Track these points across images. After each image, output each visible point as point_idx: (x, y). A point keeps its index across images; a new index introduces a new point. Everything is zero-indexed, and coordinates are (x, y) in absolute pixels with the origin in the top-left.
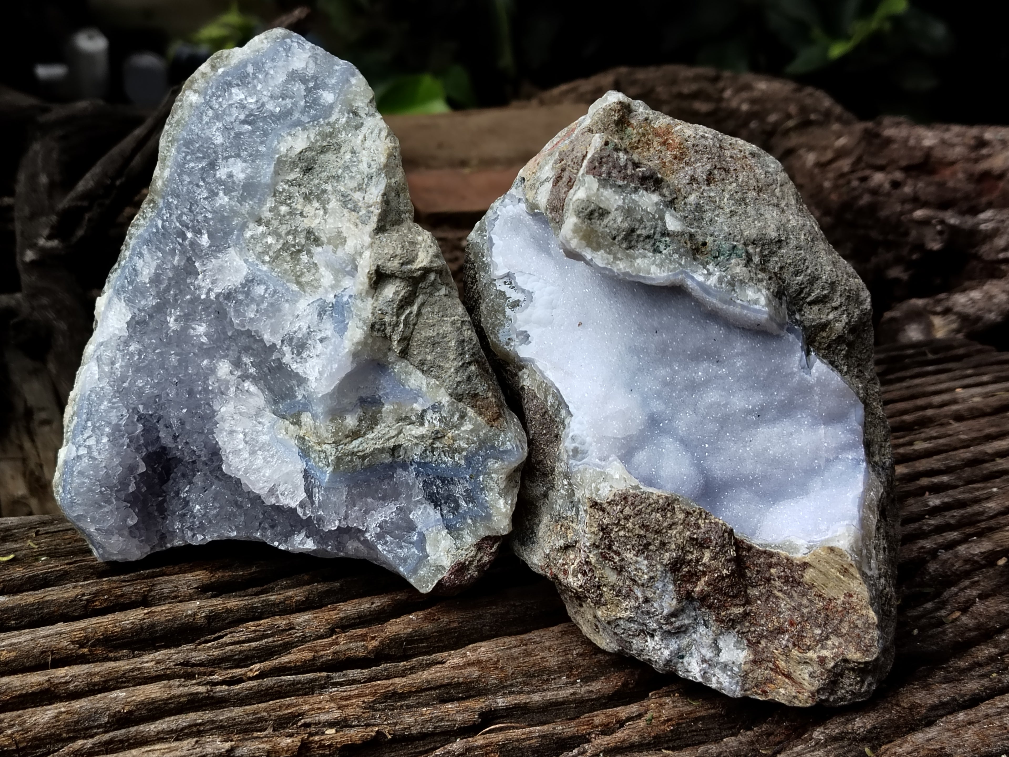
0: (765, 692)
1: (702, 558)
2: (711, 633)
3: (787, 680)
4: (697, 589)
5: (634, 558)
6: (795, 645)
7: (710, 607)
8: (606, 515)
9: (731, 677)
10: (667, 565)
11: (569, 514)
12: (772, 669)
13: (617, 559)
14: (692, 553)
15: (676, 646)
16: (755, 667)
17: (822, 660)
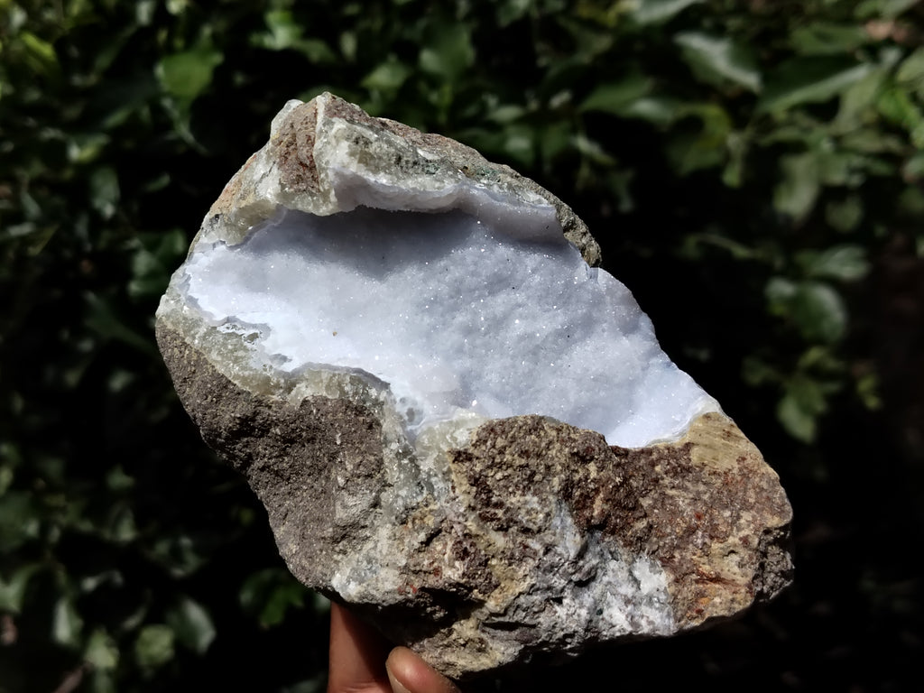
0: (700, 612)
1: (589, 474)
2: (623, 564)
3: (717, 586)
4: (596, 513)
5: (522, 499)
6: (712, 538)
7: (613, 533)
8: (475, 461)
9: (660, 610)
10: (559, 492)
11: (420, 499)
12: (697, 582)
13: (500, 513)
14: (577, 471)
15: (591, 600)
16: (680, 587)
17: (745, 541)
